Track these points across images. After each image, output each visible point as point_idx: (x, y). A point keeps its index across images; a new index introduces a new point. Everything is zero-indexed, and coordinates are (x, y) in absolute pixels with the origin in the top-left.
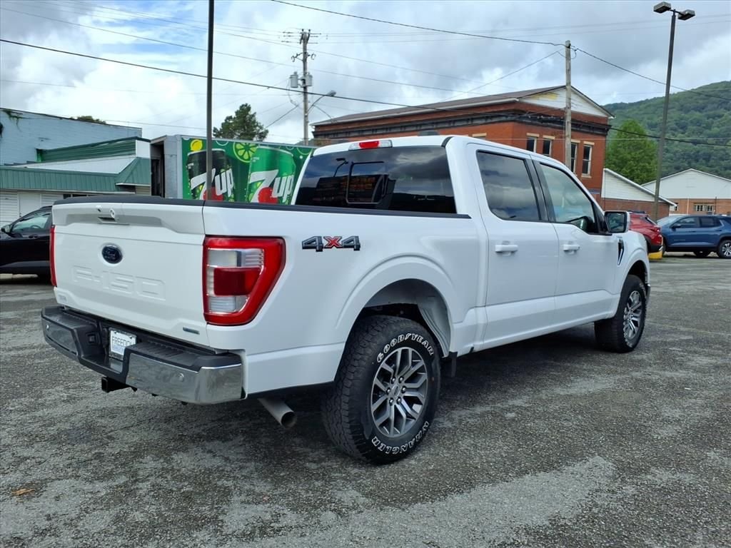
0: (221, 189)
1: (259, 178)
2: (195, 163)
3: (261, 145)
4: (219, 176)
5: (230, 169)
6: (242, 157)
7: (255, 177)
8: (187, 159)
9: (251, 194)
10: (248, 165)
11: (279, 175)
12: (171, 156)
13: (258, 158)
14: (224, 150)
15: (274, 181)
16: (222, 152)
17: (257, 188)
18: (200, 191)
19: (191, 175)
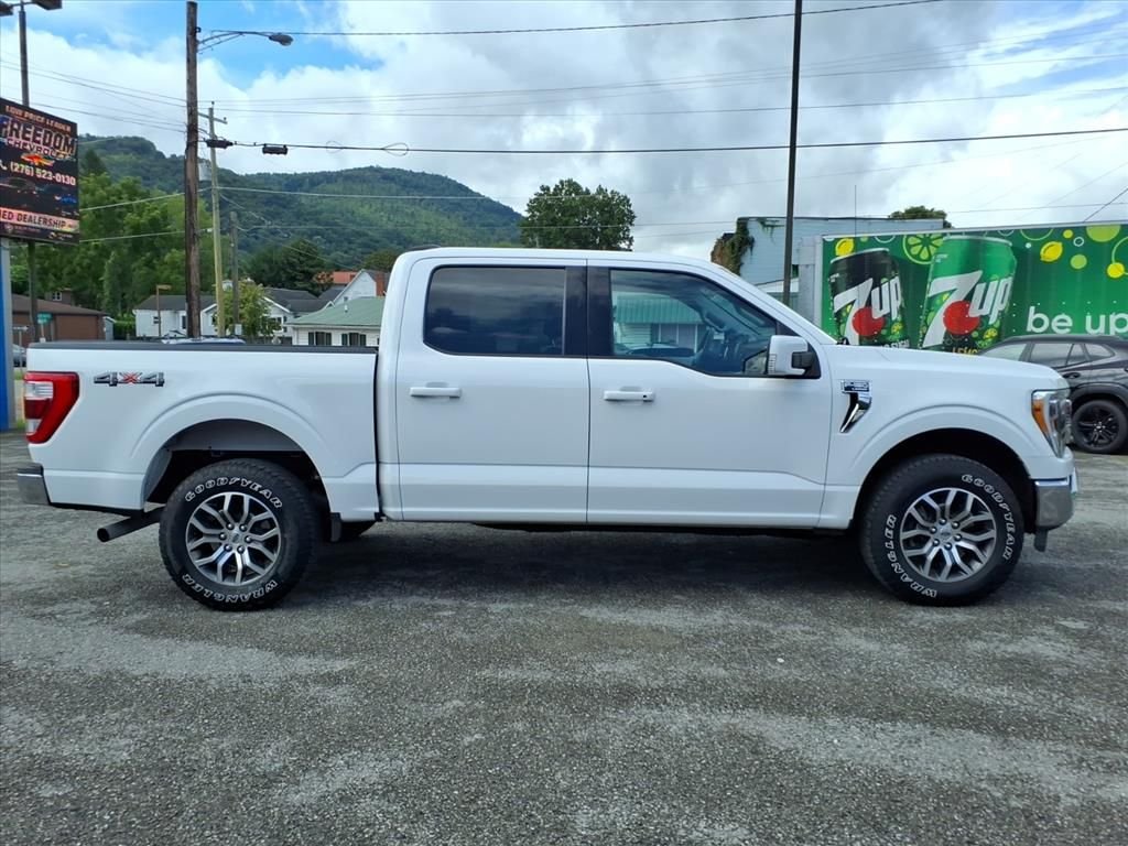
0: (881, 308)
1: (946, 287)
2: (841, 273)
3: (952, 234)
4: (878, 289)
5: (897, 278)
6: (917, 257)
7: (937, 286)
8: (829, 269)
9: (931, 314)
10: (928, 267)
11: (985, 279)
12: (807, 266)
13: (945, 256)
14: (887, 250)
15: (973, 290)
16: (884, 252)
17: (942, 303)
18: (848, 314)
19: (835, 290)
